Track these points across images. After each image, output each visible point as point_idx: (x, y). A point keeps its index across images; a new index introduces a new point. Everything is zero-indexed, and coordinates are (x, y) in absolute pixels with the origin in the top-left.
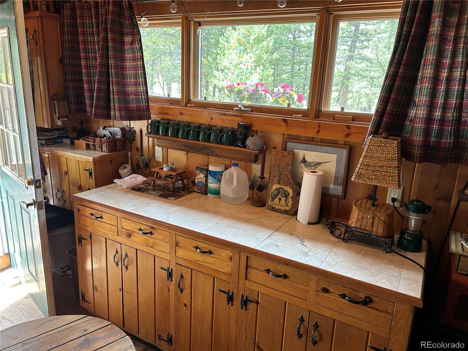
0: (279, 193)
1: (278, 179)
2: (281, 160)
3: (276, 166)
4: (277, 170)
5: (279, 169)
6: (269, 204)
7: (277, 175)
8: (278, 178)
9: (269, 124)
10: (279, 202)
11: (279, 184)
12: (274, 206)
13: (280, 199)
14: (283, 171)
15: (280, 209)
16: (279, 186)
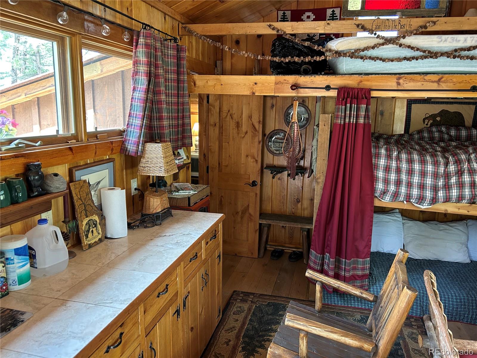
0: (90, 226)
1: (85, 213)
2: (81, 191)
3: (79, 200)
4: (81, 204)
5: (82, 201)
6: (86, 244)
7: (83, 209)
8: (84, 211)
9: (56, 157)
10: (93, 235)
11: (87, 217)
12: (90, 243)
13: (92, 231)
14: (86, 202)
15: (95, 242)
16: (88, 219)
